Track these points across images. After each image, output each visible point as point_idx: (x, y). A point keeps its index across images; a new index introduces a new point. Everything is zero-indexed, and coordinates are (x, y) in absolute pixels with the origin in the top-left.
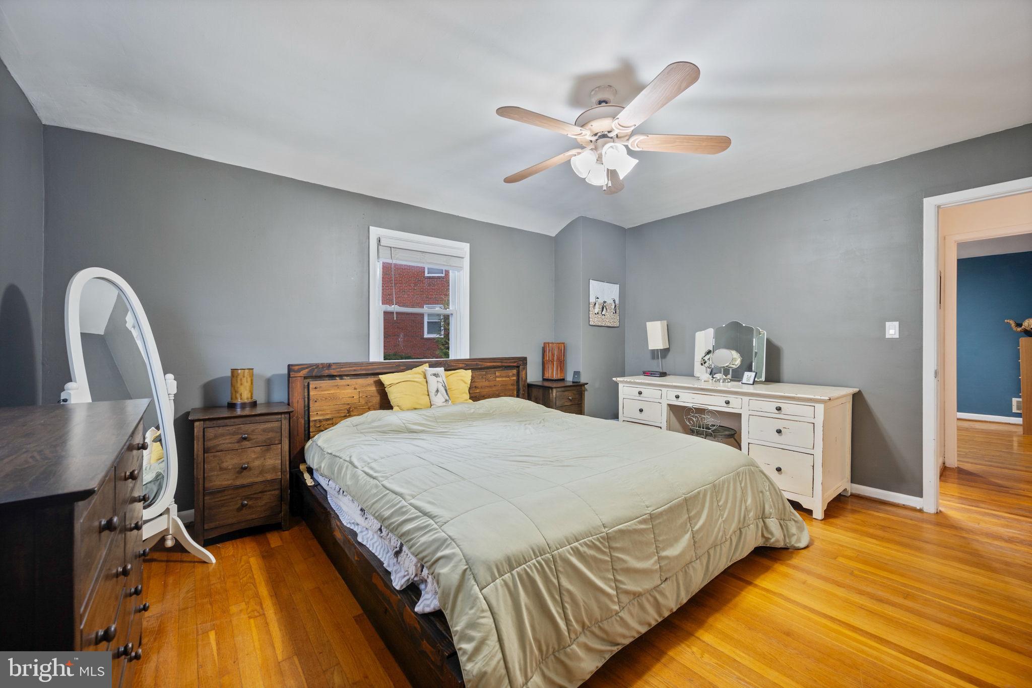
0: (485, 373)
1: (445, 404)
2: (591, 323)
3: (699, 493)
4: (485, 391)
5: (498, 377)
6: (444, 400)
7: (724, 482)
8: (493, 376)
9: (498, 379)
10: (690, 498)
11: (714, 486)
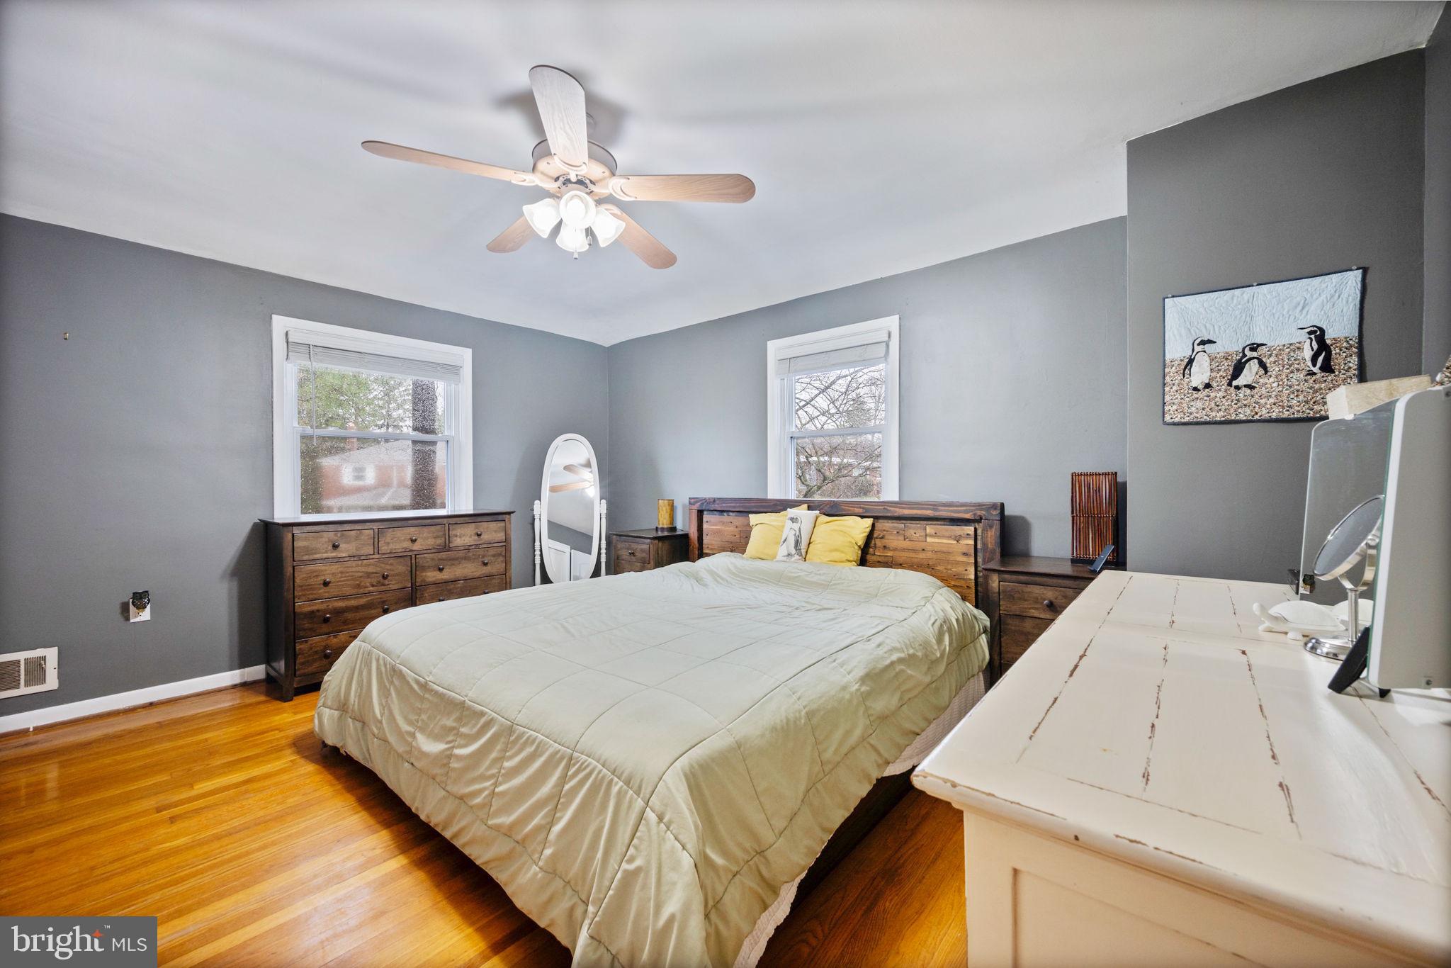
0: (903, 525)
1: (785, 559)
2: (1167, 418)
3: (482, 714)
4: (903, 556)
5: (931, 536)
6: (786, 554)
7: (530, 741)
8: (920, 533)
9: (929, 539)
10: (469, 708)
11: (511, 730)
